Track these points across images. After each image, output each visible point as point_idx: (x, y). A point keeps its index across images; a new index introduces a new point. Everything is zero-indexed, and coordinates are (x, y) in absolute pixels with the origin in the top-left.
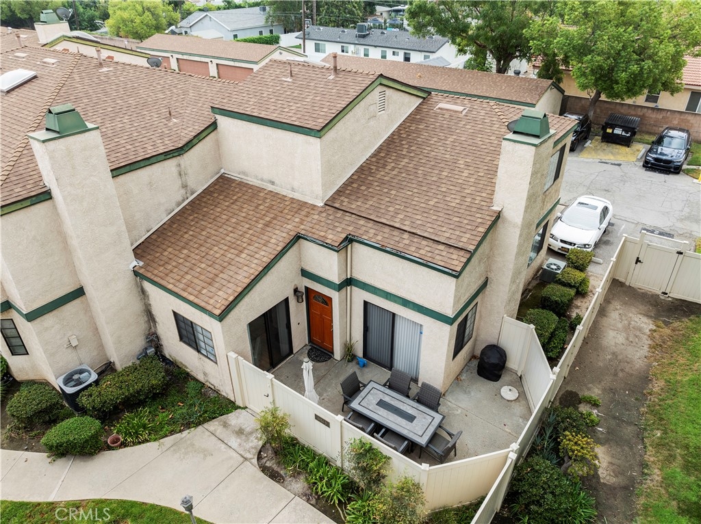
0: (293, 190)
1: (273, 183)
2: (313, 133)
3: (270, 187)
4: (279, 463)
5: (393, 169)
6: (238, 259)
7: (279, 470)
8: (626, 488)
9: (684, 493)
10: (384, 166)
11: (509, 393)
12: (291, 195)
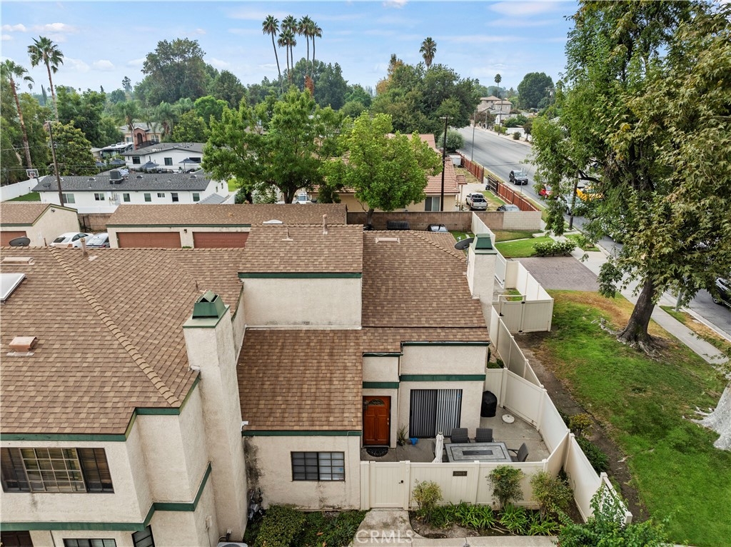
0: (330, 323)
1: (307, 323)
2: (355, 276)
3: (305, 327)
4: (432, 529)
5: (387, 290)
6: (333, 387)
7: (436, 532)
8: (601, 438)
9: (626, 425)
10: (379, 290)
11: (508, 419)
12: (328, 328)
